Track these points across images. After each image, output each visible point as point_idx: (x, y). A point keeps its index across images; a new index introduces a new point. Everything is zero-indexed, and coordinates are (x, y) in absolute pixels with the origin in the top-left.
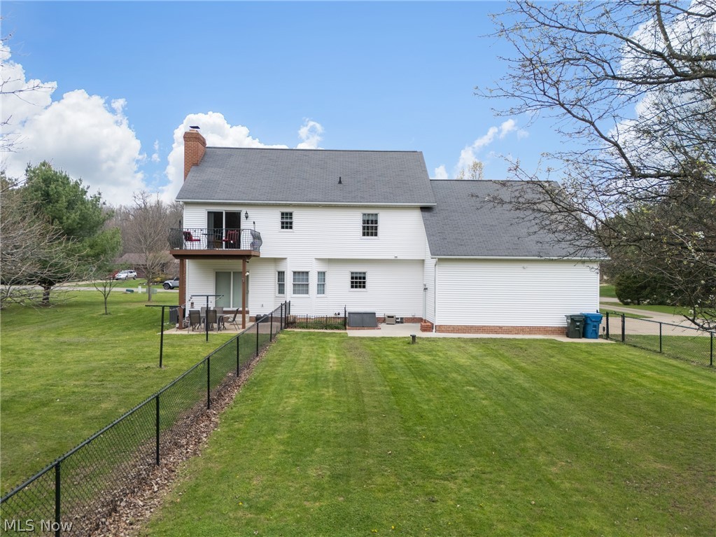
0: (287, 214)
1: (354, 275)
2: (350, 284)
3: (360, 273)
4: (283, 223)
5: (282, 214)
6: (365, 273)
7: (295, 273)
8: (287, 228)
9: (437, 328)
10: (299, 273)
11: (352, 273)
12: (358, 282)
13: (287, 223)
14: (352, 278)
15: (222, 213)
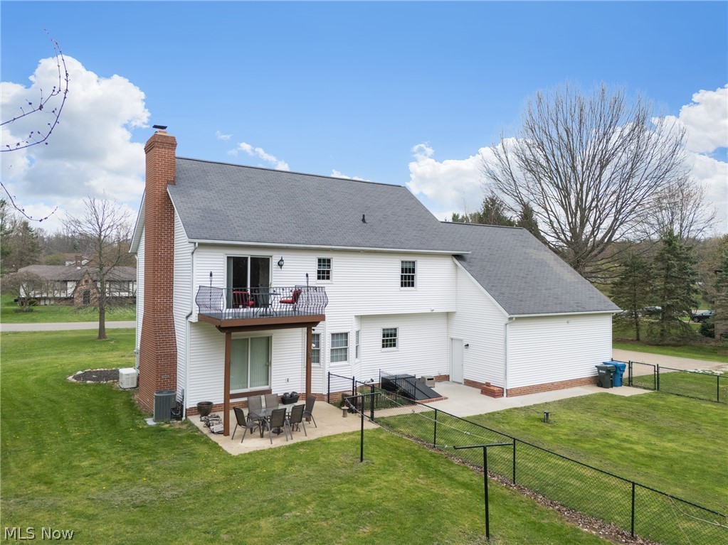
0: (324, 260)
1: (386, 332)
2: (380, 344)
3: (391, 329)
4: (319, 272)
5: (320, 260)
6: (395, 329)
7: (333, 335)
8: (323, 278)
9: (509, 392)
10: (337, 334)
11: (384, 330)
12: (389, 339)
13: (323, 272)
14: (384, 336)
15: (247, 258)
